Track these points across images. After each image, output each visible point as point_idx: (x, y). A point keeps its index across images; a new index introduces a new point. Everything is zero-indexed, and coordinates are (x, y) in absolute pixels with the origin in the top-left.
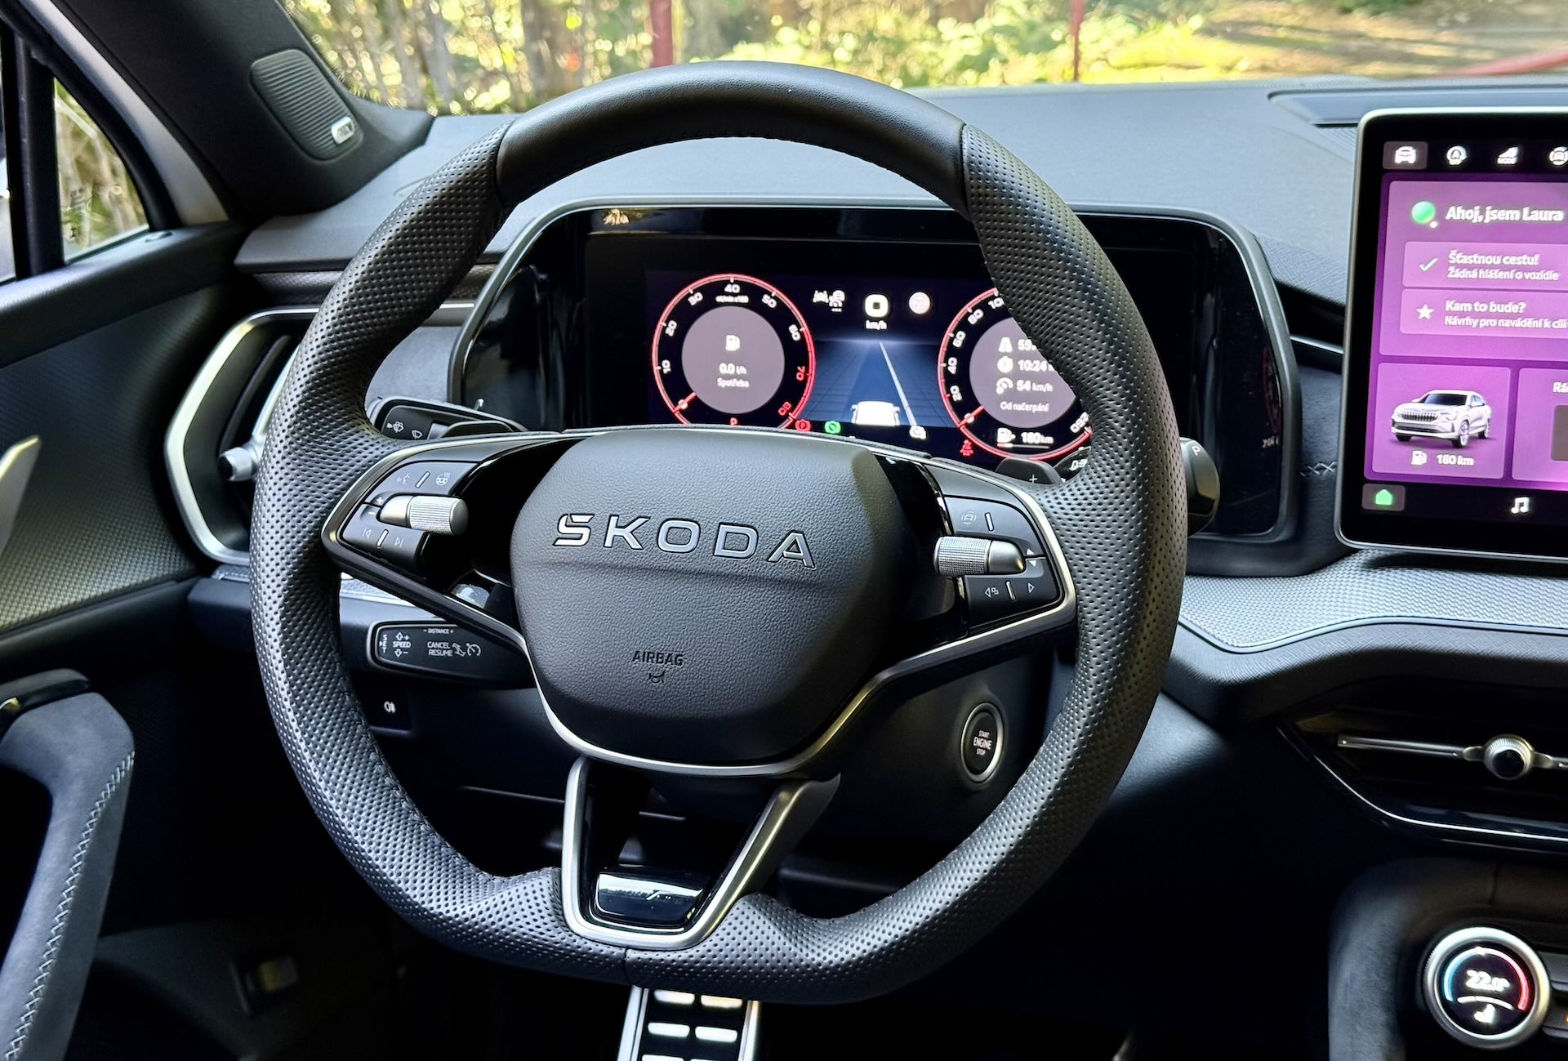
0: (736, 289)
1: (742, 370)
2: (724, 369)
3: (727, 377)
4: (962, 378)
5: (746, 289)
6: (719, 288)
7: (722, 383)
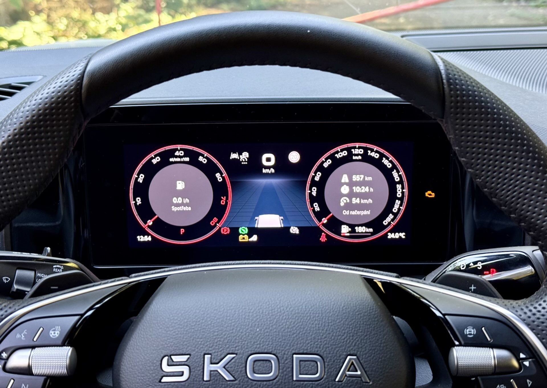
0: (182, 153)
1: (187, 201)
2: (175, 200)
3: (177, 205)
4: (320, 198)
5: (187, 153)
6: (171, 153)
7: (174, 209)
